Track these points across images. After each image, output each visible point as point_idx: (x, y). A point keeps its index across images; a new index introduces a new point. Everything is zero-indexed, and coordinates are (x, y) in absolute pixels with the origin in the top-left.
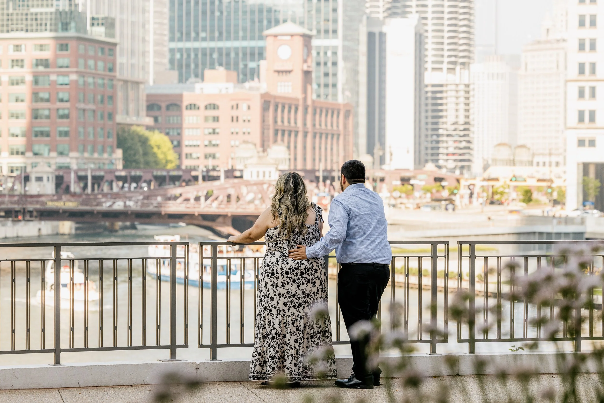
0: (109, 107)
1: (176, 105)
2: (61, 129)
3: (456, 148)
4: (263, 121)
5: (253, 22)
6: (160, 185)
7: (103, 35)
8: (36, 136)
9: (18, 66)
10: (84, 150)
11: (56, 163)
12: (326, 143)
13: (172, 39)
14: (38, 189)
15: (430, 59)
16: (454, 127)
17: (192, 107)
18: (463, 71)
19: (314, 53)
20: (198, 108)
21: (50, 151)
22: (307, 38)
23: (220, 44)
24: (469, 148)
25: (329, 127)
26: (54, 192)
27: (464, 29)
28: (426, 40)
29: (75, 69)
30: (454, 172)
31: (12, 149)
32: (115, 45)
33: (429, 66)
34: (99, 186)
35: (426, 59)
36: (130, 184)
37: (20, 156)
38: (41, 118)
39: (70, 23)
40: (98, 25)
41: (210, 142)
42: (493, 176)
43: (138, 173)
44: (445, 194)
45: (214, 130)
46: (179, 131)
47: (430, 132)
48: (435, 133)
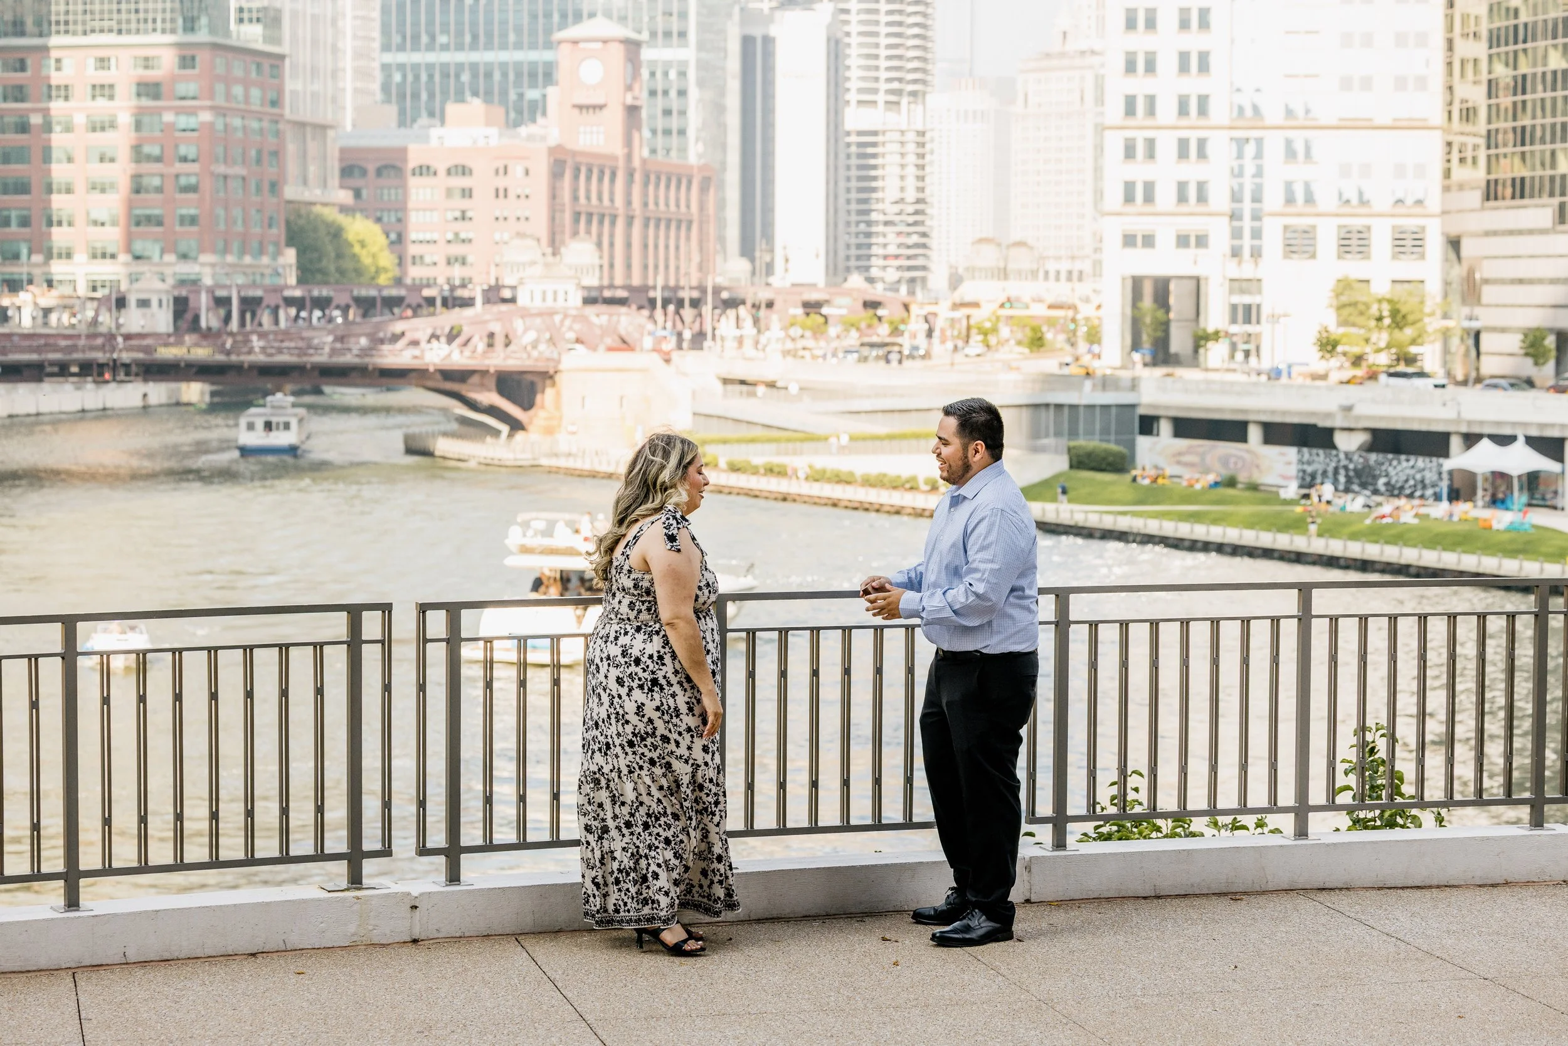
0: (271, 171)
1: (393, 167)
2: (184, 211)
3: (899, 246)
4: (554, 196)
5: (534, 16)
6: (365, 315)
7: (261, 40)
8: (138, 224)
9: (103, 96)
10: (226, 250)
11: (175, 274)
12: (667, 237)
13: (386, 48)
14: (142, 323)
15: (853, 85)
16: (896, 208)
17: (424, 170)
18: (913, 106)
19: (645, 73)
20: (435, 173)
21: (163, 252)
22: (632, 47)
23: (475, 57)
24: (924, 246)
25: (673, 208)
26: (171, 329)
27: (916, 31)
28: (848, 51)
29: (208, 103)
30: (897, 290)
31: (93, 248)
32: (282, 57)
33: (852, 97)
34: (253, 315)
35: (848, 85)
36: (311, 313)
37: (108, 261)
38: (147, 191)
39: (199, 18)
40: (251, 20)
41: (457, 234)
42: (968, 299)
43: (325, 292)
44: (883, 332)
45: (463, 212)
46: (400, 215)
47: (854, 218)
48: (865, 218)
